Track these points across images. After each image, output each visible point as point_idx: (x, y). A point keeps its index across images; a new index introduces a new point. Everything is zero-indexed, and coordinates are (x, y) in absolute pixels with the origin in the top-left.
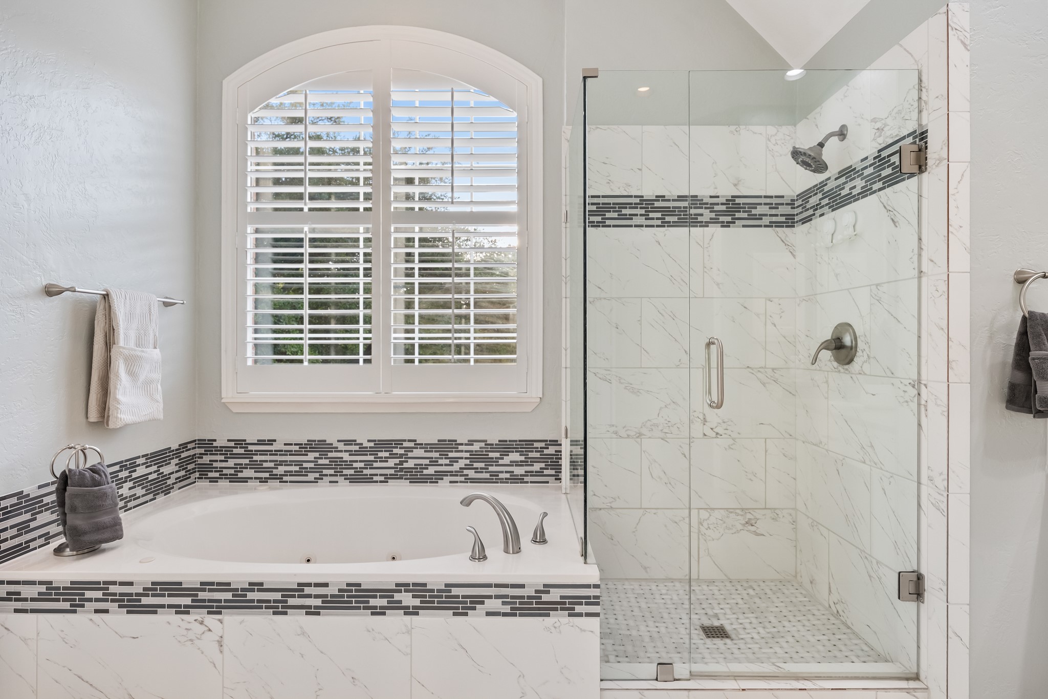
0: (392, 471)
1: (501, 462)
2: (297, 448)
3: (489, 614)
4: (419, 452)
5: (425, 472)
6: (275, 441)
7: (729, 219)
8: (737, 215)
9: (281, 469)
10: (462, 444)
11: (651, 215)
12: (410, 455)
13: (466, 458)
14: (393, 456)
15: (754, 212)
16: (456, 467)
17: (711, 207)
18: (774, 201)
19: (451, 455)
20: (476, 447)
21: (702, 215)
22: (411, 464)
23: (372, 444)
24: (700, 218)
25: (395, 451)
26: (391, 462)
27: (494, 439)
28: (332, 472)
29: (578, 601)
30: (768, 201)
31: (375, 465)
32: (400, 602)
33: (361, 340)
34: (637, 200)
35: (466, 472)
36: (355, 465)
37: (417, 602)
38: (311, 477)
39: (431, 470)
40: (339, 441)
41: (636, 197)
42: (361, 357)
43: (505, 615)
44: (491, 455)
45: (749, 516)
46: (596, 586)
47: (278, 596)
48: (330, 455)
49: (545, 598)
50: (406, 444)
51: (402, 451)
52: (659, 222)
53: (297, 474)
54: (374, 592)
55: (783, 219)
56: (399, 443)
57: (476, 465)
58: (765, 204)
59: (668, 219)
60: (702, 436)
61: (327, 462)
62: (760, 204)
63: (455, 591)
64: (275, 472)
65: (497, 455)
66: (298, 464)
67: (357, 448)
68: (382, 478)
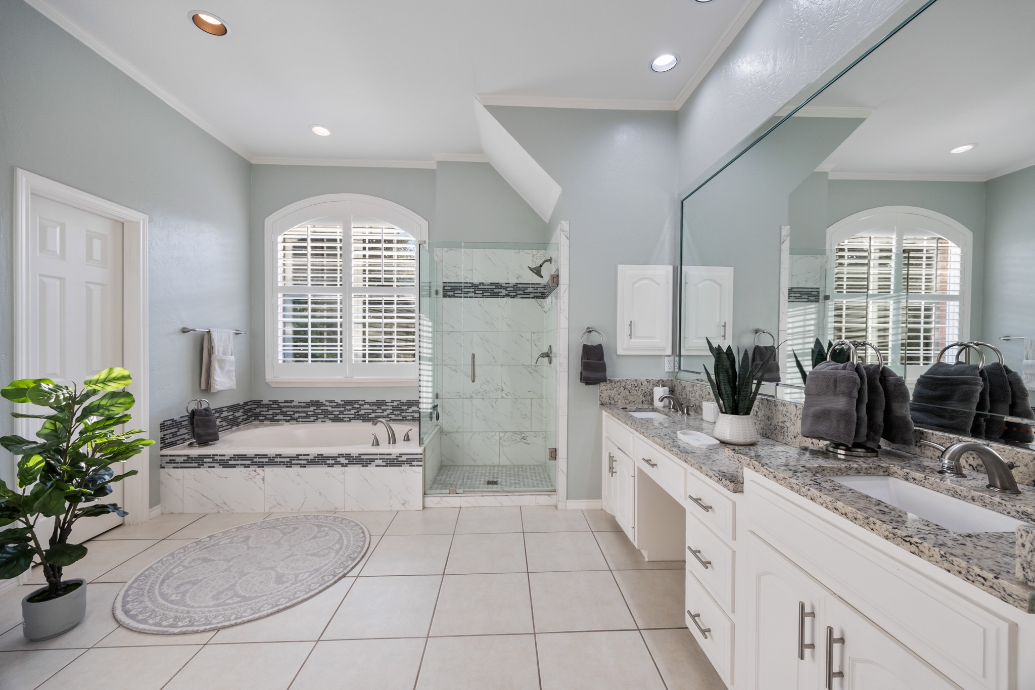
0: (353, 416)
1: (408, 411)
2: (305, 404)
3: (376, 466)
4: (367, 406)
5: (370, 416)
6: (293, 401)
7: (514, 294)
8: (518, 292)
9: (297, 415)
10: (388, 402)
11: (477, 292)
12: (362, 408)
13: (390, 409)
14: (354, 408)
15: (526, 291)
16: (385, 413)
17: (506, 288)
18: (536, 286)
19: (383, 408)
20: (395, 404)
21: (501, 292)
22: (362, 412)
23: (343, 403)
24: (500, 294)
25: (355, 406)
26: (353, 412)
27: (404, 399)
28: (323, 416)
29: (413, 460)
30: (533, 286)
31: (345, 413)
32: (340, 461)
33: (339, 350)
34: (470, 285)
35: (390, 416)
36: (334, 413)
37: (347, 462)
38: (312, 419)
39: (373, 415)
40: (326, 401)
41: (470, 283)
42: (339, 359)
43: (383, 466)
44: (403, 408)
45: (523, 435)
46: (421, 454)
47: (288, 460)
48: (322, 408)
49: (400, 459)
50: (360, 403)
51: (358, 406)
52: (481, 295)
53: (305, 417)
54: (328, 458)
55: (540, 295)
56: (356, 402)
57: (395, 413)
58: (532, 287)
59: (485, 294)
60: (501, 397)
61: (320, 411)
62: (529, 287)
63: (363, 457)
64: (293, 416)
65: (406, 407)
66: (306, 412)
67: (335, 404)
68: (348, 419)
